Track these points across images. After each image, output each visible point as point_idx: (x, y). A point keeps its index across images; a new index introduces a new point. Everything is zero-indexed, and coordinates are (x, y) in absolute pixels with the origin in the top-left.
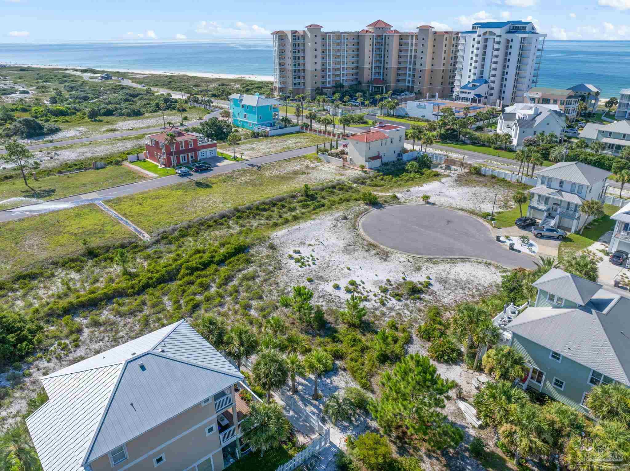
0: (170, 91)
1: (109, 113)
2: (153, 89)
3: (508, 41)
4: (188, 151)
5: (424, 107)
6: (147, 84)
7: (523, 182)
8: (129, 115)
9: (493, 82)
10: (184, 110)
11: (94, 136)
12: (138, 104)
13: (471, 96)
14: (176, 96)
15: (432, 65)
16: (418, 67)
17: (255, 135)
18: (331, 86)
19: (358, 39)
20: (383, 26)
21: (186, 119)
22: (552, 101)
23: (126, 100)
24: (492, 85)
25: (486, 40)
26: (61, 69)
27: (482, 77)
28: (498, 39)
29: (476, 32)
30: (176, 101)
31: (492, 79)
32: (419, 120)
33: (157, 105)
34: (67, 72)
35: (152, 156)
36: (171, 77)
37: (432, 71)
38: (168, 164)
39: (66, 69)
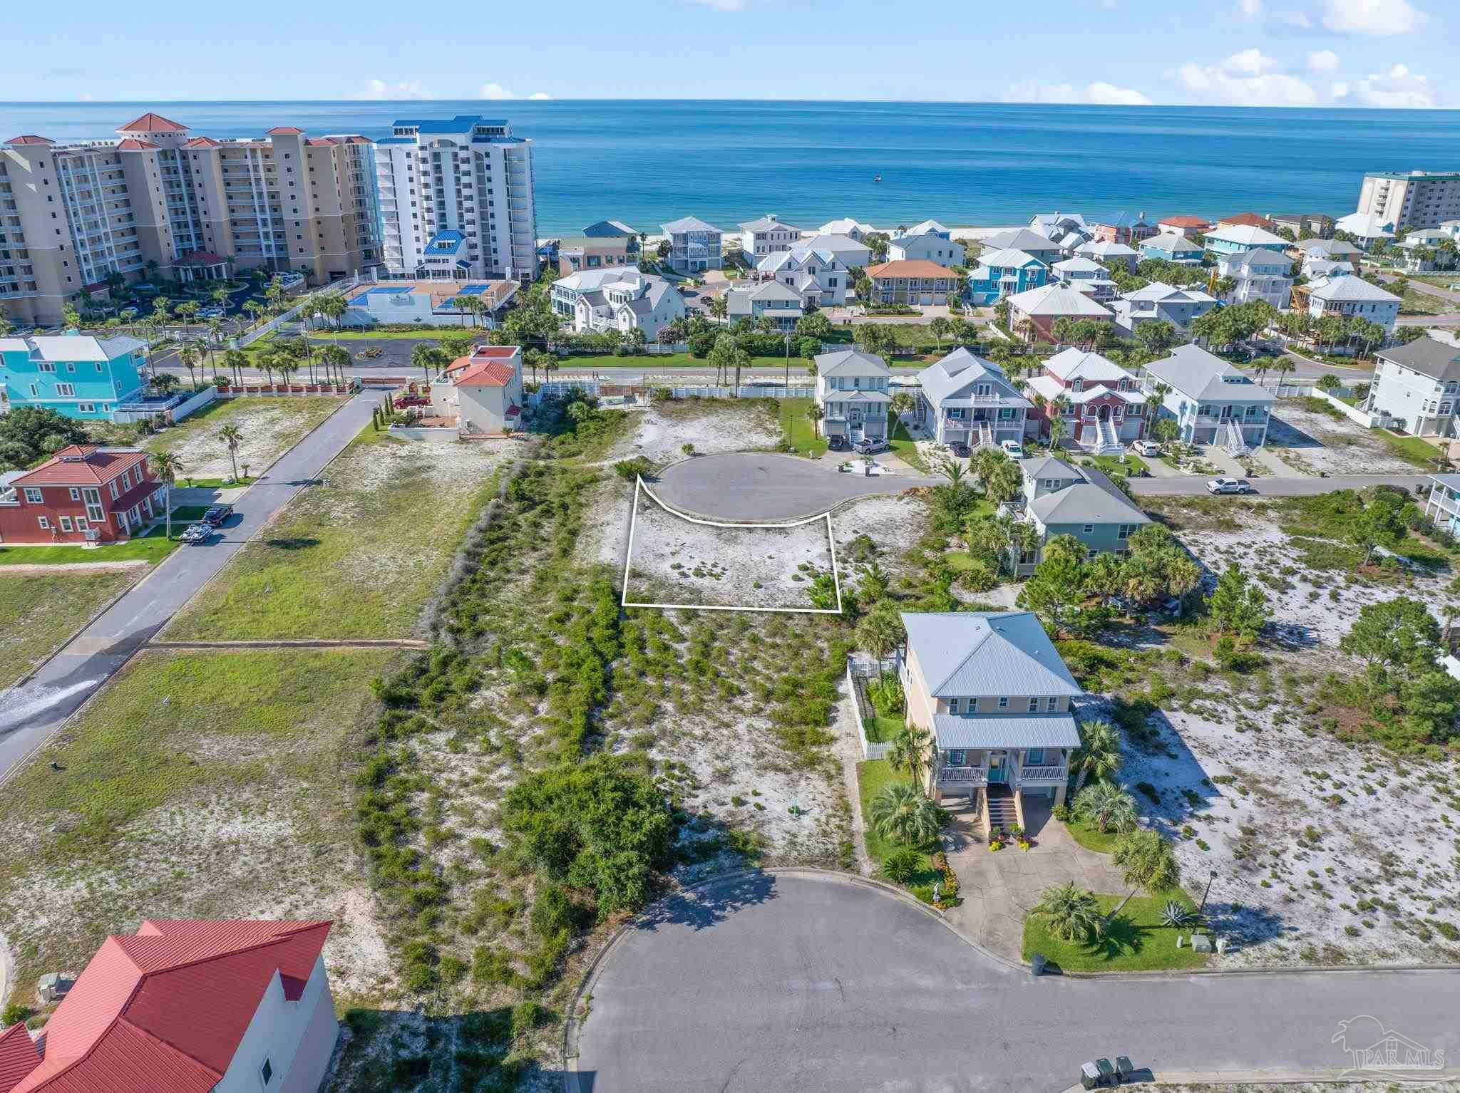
3: (478, 156)
5: (411, 302)
7: (739, 394)
9: (473, 234)
13: (452, 265)
15: (317, 210)
16: (288, 216)
18: (95, 281)
19: (119, 162)
20: (169, 129)
22: (616, 261)
24: (473, 240)
25: (436, 156)
27: (444, 227)
28: (462, 154)
29: (414, 141)
31: (469, 229)
32: (411, 328)
37: (319, 223)
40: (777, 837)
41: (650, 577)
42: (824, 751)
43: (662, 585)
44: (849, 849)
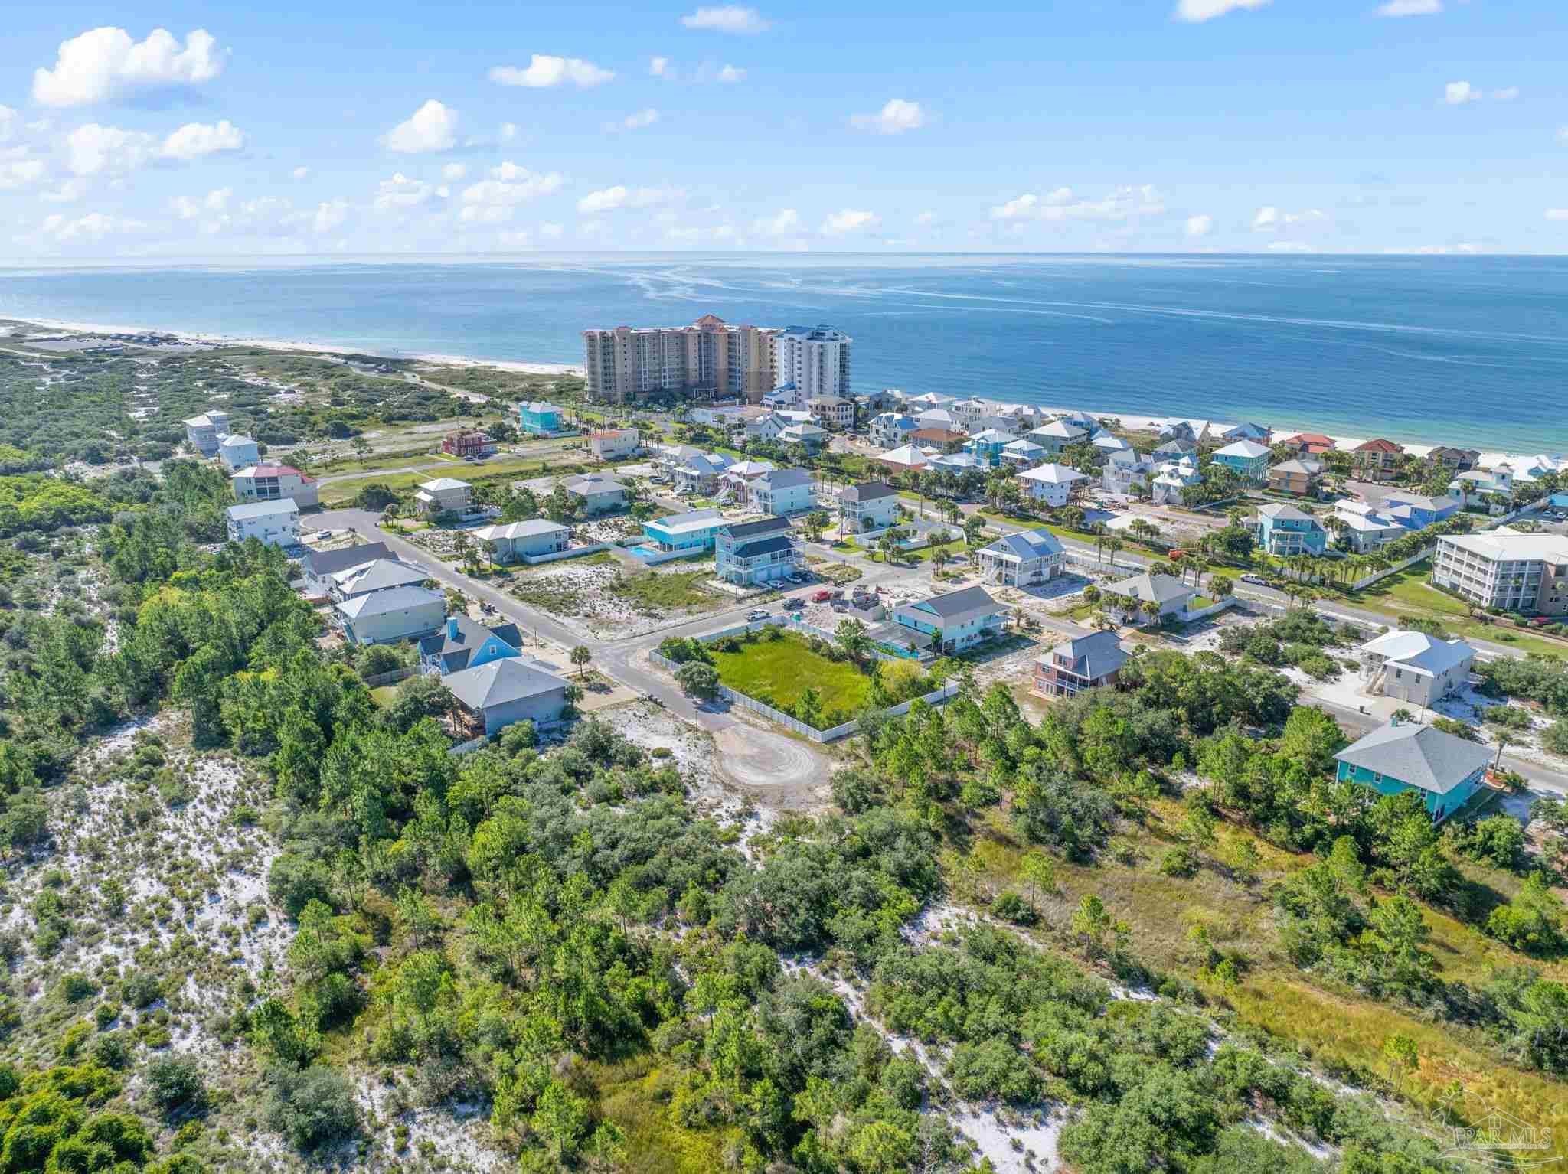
0: (468, 394)
1: (404, 417)
2: (449, 389)
4: (474, 445)
6: (440, 382)
8: (424, 420)
10: (479, 415)
11: (395, 438)
12: (432, 409)
13: (772, 403)
14: (476, 399)
17: (536, 438)
18: (647, 390)
19: (681, 338)
20: (713, 322)
21: (480, 424)
23: (419, 404)
26: (313, 353)
30: (473, 405)
33: (453, 410)
34: (321, 357)
35: (447, 450)
36: (473, 371)
38: (459, 455)
39: (321, 354)
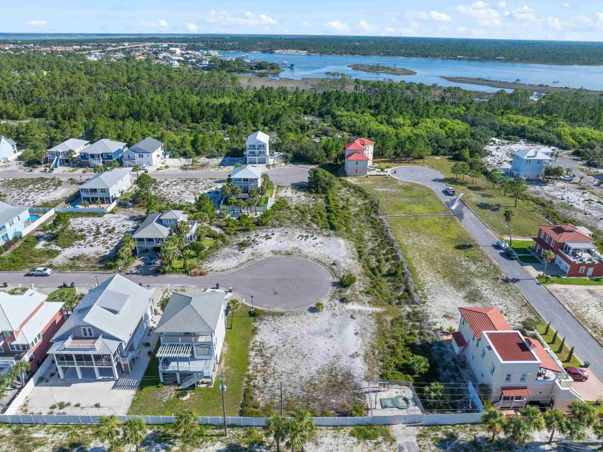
40: (290, 189)
41: (324, 236)
42: (277, 200)
43: (319, 233)
44: (277, 188)
